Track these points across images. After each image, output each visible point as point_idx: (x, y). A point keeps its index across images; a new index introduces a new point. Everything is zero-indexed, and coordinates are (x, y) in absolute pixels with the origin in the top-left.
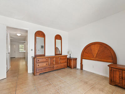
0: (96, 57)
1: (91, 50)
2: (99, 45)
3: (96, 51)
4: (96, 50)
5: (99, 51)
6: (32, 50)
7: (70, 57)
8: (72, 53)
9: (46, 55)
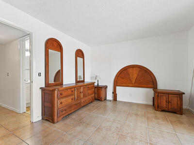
0: (135, 83)
1: (129, 74)
2: (138, 69)
3: (135, 76)
4: (134, 74)
5: (138, 75)
6: (40, 74)
7: (98, 84)
8: (100, 78)
9: (64, 84)
